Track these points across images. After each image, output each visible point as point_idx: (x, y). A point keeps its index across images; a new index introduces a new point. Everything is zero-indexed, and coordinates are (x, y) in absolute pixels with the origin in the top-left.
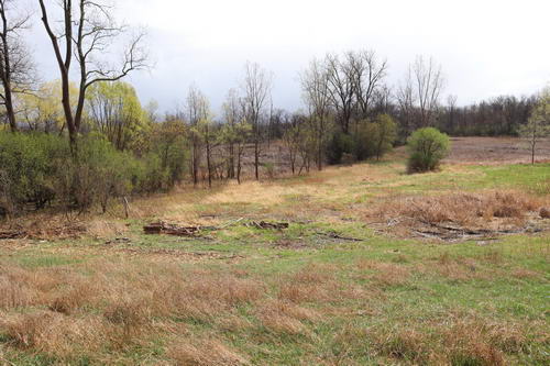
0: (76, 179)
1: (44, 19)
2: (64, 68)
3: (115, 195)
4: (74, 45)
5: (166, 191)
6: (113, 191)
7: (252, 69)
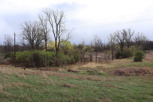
0: (57, 60)
1: (53, 31)
2: (56, 39)
3: (64, 64)
4: (58, 35)
5: (74, 64)
6: (63, 63)
7: (95, 36)
